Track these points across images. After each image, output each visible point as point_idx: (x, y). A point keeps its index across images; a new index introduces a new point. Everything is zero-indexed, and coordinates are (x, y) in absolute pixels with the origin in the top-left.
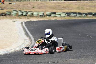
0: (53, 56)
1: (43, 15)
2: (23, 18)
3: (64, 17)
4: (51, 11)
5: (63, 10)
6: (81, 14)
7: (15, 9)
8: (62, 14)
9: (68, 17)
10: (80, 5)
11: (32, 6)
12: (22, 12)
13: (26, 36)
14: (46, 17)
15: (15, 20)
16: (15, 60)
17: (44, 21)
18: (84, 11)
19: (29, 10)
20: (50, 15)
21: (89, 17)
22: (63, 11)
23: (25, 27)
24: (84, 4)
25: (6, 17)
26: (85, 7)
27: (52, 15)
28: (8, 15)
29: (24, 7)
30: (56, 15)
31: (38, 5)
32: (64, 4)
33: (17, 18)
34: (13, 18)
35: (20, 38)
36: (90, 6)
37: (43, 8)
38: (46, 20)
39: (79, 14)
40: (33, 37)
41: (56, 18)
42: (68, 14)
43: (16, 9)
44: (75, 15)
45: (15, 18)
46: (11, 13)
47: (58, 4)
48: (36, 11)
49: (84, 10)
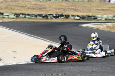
6: (31, 16)
8: (10, 15)
9: (17, 18)
42: (17, 15)
44: (24, 16)
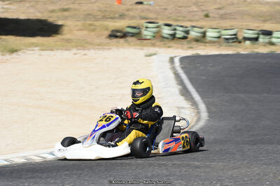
0: (261, 160)
1: (235, 39)
2: (175, 45)
4: (258, 27)
7: (152, 19)
11: (204, 11)
12: (173, 27)
13: (182, 98)
14: (242, 44)
15: (152, 50)
16: (150, 166)
17: (238, 55)
19: (194, 24)
20: (256, 39)
23: (181, 72)
25: (126, 41)
27: (262, 39)
28: (133, 35)
29: (179, 14)
30: (274, 40)
31: (219, 9)
33: (159, 46)
34: (146, 45)
37: (235, 19)
38: (243, 52)
40: (205, 102)
41: (272, 49)
43: (156, 19)
45: (153, 45)
46: (140, 31)
47: (278, 8)
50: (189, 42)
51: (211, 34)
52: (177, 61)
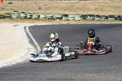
1: (52, 18)
2: (26, 21)
3: (79, 20)
4: (62, 13)
5: (77, 11)
6: (101, 18)
7: (16, 10)
8: (75, 17)
9: (84, 20)
10: (99, 6)
11: (38, 6)
12: (25, 14)
13: (30, 44)
14: (56, 20)
15: (16, 24)
16: (16, 74)
17: (54, 25)
18: (105, 13)
19: (34, 12)
20: (62, 18)
21: (111, 21)
22: (78, 13)
23: (29, 33)
24: (105, 5)
25: (5, 20)
26: (105, 8)
27: (64, 18)
28: (8, 17)
29: (28, 8)
30: (69, 18)
31: (45, 5)
32: (79, 4)
33: (20, 22)
34: (14, 22)
35: (23, 47)
36: (111, 7)
37: (52, 9)
39: (98, 17)
40: (39, 46)
41: (68, 22)
42: (84, 17)
43: (18, 10)
44: (92, 18)
45: (17, 21)
46: (11, 16)
47: (70, 5)
48: (43, 13)
49: (103, 12)
50: (33, 20)
51: (42, 16)
52: (27, 28)
